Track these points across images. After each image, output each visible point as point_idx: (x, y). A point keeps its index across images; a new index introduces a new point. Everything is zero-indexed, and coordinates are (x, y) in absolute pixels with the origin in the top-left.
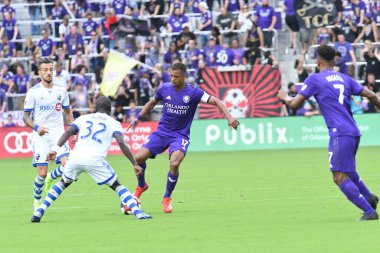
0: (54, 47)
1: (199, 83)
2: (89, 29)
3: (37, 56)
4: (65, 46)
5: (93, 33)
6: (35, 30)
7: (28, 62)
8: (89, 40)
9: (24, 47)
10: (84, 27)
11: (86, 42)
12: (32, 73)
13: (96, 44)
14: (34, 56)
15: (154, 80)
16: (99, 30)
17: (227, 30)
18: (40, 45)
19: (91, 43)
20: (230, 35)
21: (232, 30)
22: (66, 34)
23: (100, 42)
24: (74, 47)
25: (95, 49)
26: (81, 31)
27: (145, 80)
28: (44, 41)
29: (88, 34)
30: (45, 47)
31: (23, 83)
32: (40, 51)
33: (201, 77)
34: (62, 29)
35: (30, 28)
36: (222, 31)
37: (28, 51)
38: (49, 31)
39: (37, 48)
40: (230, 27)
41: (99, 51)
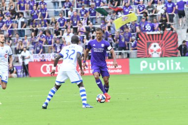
0: (66, 22)
1: (137, 40)
2: (83, 13)
3: (57, 26)
4: (71, 21)
5: (85, 15)
6: (56, 13)
7: (53, 29)
8: (83, 19)
9: (51, 22)
10: (81, 12)
11: (81, 19)
12: (55, 35)
13: (86, 20)
14: (56, 26)
15: (115, 38)
16: (88, 13)
17: (151, 14)
18: (59, 21)
19: (84, 20)
20: (152, 16)
21: (153, 14)
22: (72, 15)
23: (88, 20)
24: (75, 22)
25: (86, 23)
26: (79, 14)
27: (110, 38)
28: (61, 19)
29: (82, 15)
30: (61, 22)
31: (50, 40)
32: (59, 24)
33: (138, 37)
34: (70, 13)
35: (54, 12)
36: (148, 15)
37: (53, 24)
38: (63, 14)
39: (57, 22)
40: (152, 12)
41: (88, 24)
